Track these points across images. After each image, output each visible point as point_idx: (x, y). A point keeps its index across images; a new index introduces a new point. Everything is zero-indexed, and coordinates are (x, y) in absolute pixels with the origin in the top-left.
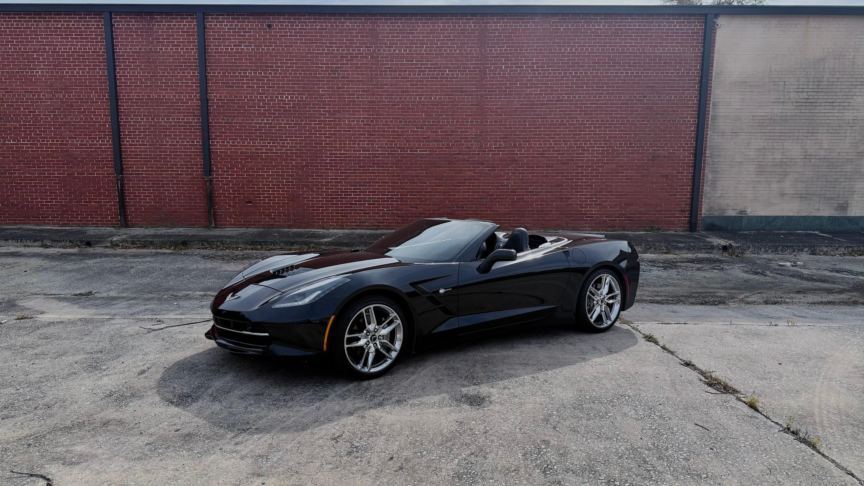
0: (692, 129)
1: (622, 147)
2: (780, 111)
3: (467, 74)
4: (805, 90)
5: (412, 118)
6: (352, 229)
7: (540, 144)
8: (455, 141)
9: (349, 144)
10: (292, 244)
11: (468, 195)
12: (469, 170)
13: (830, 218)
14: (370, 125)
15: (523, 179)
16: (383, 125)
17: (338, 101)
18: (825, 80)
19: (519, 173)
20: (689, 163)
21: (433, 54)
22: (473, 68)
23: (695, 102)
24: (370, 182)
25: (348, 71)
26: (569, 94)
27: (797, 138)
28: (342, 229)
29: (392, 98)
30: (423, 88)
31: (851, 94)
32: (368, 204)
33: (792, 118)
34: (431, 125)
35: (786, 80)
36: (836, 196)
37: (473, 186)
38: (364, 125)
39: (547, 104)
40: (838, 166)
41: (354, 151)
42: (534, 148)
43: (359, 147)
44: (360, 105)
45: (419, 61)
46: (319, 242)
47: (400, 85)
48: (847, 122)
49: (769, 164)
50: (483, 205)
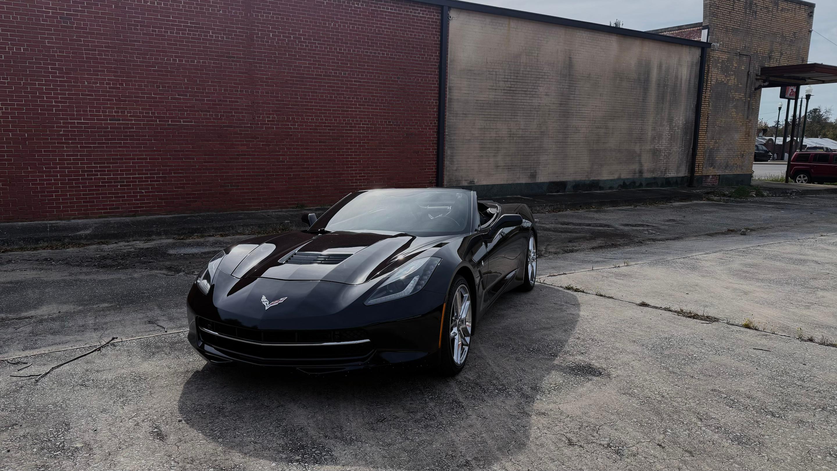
0: (435, 110)
1: (382, 125)
2: (493, 96)
3: (232, 38)
4: (509, 80)
5: (173, 83)
6: (100, 217)
7: (312, 119)
8: (224, 112)
9: (90, 111)
10: (37, 241)
11: (242, 172)
12: (242, 145)
13: (526, 184)
14: (119, 88)
15: (298, 155)
16: (135, 89)
17: (73, 57)
18: (521, 72)
19: (294, 149)
20: (434, 140)
21: (193, 12)
22: (239, 32)
23: (436, 85)
24: (122, 159)
25: (84, 20)
26: (336, 70)
27: (504, 119)
28: (86, 218)
29: (146, 58)
30: (183, 49)
31: (537, 85)
32: (121, 186)
33: (502, 103)
34: (196, 92)
35: (497, 70)
36: (529, 167)
37: (247, 162)
38: (110, 88)
39: (316, 79)
40: (530, 142)
41: (97, 120)
42: (307, 122)
43: (104, 116)
44: (103, 63)
45: (177, 18)
46: (76, 236)
47: (155, 43)
48: (535, 107)
49: (488, 141)
50: (259, 182)
